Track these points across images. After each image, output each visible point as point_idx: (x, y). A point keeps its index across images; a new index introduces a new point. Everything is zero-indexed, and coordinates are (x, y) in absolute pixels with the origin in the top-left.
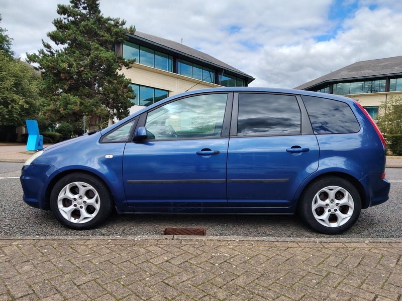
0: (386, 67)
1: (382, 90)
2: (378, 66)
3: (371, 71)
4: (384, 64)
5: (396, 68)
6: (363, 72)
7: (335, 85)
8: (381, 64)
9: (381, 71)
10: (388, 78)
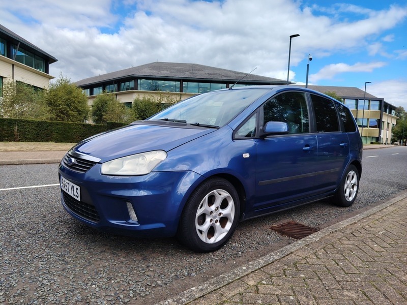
0: (178, 71)
1: (177, 90)
2: (173, 69)
3: (168, 72)
4: (177, 68)
5: (187, 73)
6: (162, 72)
7: (139, 81)
8: (175, 68)
9: (176, 74)
10: (182, 81)
